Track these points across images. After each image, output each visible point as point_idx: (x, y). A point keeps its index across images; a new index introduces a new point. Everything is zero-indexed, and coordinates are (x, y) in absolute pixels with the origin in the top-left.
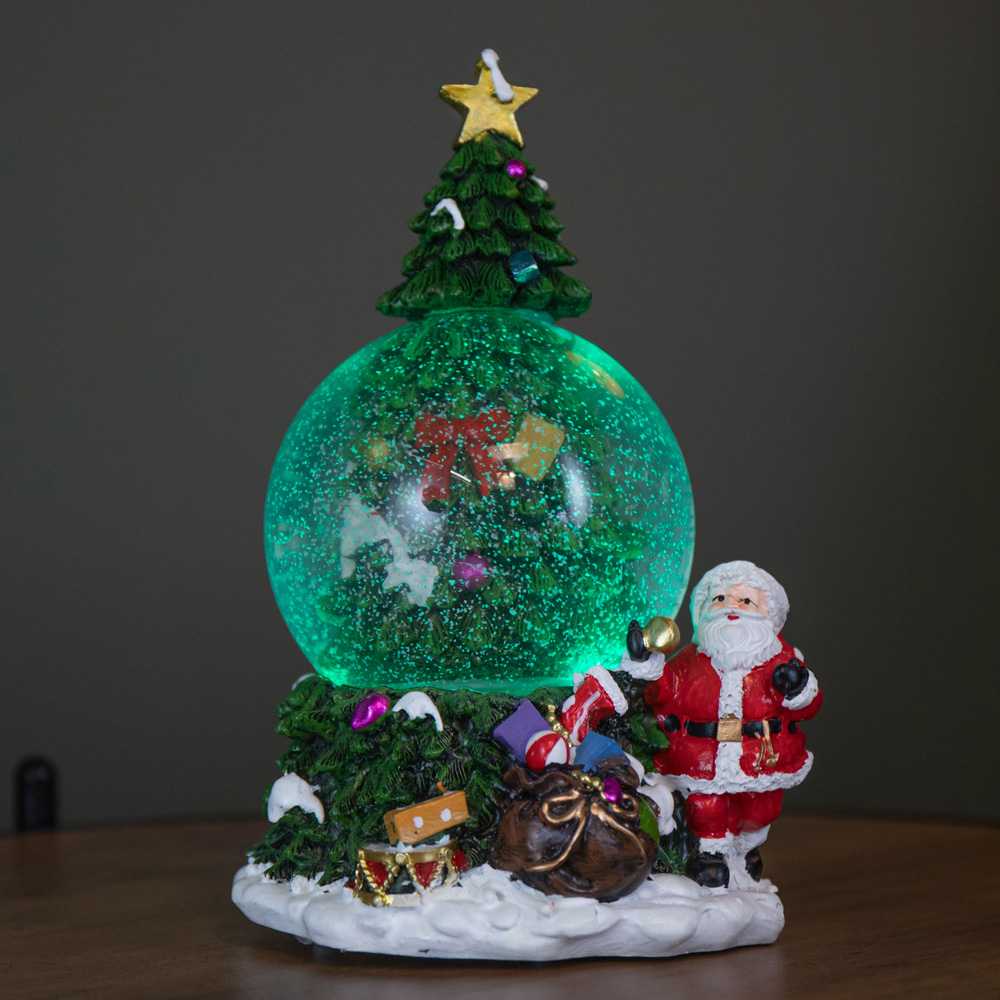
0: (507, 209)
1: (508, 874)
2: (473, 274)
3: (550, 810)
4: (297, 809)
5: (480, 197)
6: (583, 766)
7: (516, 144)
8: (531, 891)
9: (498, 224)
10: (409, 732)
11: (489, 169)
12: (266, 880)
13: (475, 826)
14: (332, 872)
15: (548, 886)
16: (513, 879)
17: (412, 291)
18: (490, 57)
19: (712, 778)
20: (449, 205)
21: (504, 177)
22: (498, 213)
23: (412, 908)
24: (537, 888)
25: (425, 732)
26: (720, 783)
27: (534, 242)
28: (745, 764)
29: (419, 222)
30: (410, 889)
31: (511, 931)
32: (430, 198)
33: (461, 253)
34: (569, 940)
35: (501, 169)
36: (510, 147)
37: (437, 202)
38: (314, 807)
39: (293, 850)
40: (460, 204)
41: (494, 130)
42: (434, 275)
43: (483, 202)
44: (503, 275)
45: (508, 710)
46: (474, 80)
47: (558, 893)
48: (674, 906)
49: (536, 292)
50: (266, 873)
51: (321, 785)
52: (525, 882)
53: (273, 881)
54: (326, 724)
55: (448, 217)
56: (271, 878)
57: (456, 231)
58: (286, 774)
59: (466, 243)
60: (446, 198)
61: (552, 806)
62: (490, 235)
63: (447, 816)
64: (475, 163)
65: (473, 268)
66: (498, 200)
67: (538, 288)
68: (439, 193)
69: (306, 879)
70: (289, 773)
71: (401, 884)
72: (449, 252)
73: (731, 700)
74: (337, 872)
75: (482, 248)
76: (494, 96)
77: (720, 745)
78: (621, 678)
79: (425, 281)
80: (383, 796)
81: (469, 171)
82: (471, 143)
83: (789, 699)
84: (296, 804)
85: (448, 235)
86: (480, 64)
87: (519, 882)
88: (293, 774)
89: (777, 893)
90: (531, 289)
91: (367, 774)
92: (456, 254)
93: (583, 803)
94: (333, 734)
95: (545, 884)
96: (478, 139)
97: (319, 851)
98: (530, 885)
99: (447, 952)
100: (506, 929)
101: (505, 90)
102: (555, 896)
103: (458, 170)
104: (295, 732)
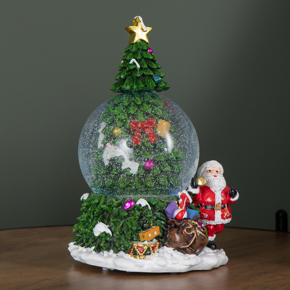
0: (149, 62)
1: (173, 249)
3: (186, 231)
5: (142, 59)
6: (191, 218)
7: (147, 43)
8: (180, 253)
9: (149, 67)
10: (139, 210)
11: (143, 50)
12: (94, 252)
13: (161, 236)
14: (117, 250)
15: (186, 251)
16: (174, 250)
17: (126, 85)
18: (141, 18)
19: (214, 220)
20: (133, 60)
21: (147, 53)
23: (150, 259)
24: (182, 252)
25: (145, 210)
26: (216, 222)
29: (124, 65)
30: (150, 254)
32: (128, 58)
34: (191, 266)
35: (146, 51)
38: (109, 231)
39: (103, 244)
40: (137, 60)
41: (142, 39)
42: (131, 80)
44: (153, 81)
45: (167, 203)
46: (137, 25)
47: (188, 253)
49: (160, 86)
50: (94, 250)
51: (109, 225)
52: (178, 251)
53: (96, 253)
54: (110, 208)
55: (135, 64)
56: (95, 252)
57: (138, 68)
58: (99, 222)
59: (141, 71)
60: (133, 58)
62: (147, 69)
63: (156, 233)
64: (138, 49)
66: (147, 60)
67: (161, 85)
68: (130, 57)
69: (108, 252)
70: (100, 222)
71: (148, 253)
72: (138, 74)
73: (219, 199)
74: (118, 250)
75: (145, 73)
76: (143, 30)
77: (216, 211)
78: (190, 193)
79: (129, 82)
80: (135, 228)
82: (136, 43)
83: (233, 198)
84: (104, 231)
85: (135, 69)
87: (176, 251)
90: (159, 85)
91: (124, 222)
92: (140, 75)
93: (194, 228)
94: (112, 211)
95: (184, 251)
96: (138, 41)
97: (109, 244)
98: (179, 252)
99: (160, 271)
100: (176, 264)
101: (145, 28)
102: (187, 254)
103: (135, 51)
104: (100, 210)
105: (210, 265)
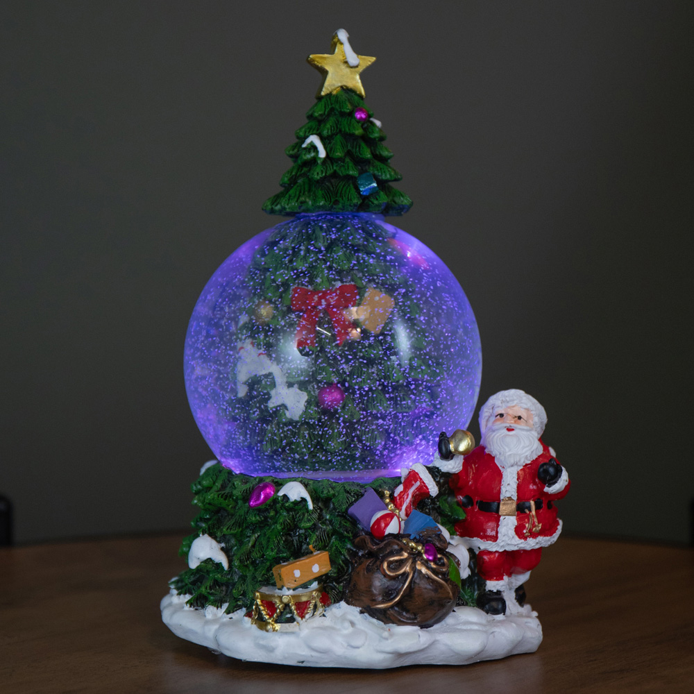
0: (355, 143)
1: (359, 609)
2: (332, 189)
3: (388, 566)
4: (210, 560)
5: (337, 135)
6: (410, 535)
7: (360, 96)
8: (375, 621)
9: (349, 153)
10: (289, 510)
11: (343, 114)
12: (187, 608)
13: (335, 575)
14: (235, 604)
15: (386, 618)
16: (361, 612)
17: (289, 200)
18: (343, 35)
19: (496, 541)
20: (314, 139)
21: (353, 120)
22: (349, 145)
23: (293, 633)
24: (378, 619)
25: (300, 509)
26: (502, 544)
27: (374, 167)
28: (519, 531)
29: (293, 150)
30: (292, 620)
31: (361, 649)
32: (302, 134)
33: (324, 174)
34: (400, 655)
35: (351, 114)
36: (356, 98)
37: (306, 137)
38: (221, 559)
39: (206, 588)
40: (322, 139)
41: (345, 86)
42: (304, 189)
43: (338, 137)
44: (353, 191)
45: (358, 495)
46: (332, 52)
47: (393, 623)
48: (471, 630)
49: (376, 202)
50: (187, 603)
51: (226, 543)
52: (370, 615)
53: (192, 609)
54: (229, 501)
55: (314, 148)
56: (191, 607)
57: (320, 158)
58: (201, 535)
59: (327, 167)
60: (312, 134)
61: (390, 563)
62: (344, 162)
63: (316, 569)
64: (332, 109)
65: (331, 184)
66: (349, 137)
67: (377, 199)
68: (308, 130)
69: (215, 608)
70: (203, 534)
71: (286, 616)
72: (315, 173)
73: (509, 487)
74: (237, 605)
75: (338, 171)
76: (346, 62)
77: (502, 518)
78: (434, 471)
79: (298, 193)
80: (271, 554)
81: (329, 115)
82: (329, 95)
83: (549, 487)
84: (209, 557)
85: (314, 161)
86: (335, 40)
87: (366, 614)
88: (206, 535)
89: (537, 617)
90: (372, 200)
91: (258, 536)
92: (320, 176)
93: (410, 561)
94: (234, 507)
95: (385, 617)
96: (334, 93)
97: (224, 588)
98: (373, 617)
99: (317, 663)
100: (358, 648)
101: (353, 58)
102: (391, 625)
103: (321, 115)
104: (207, 506)
105: (458, 654)
